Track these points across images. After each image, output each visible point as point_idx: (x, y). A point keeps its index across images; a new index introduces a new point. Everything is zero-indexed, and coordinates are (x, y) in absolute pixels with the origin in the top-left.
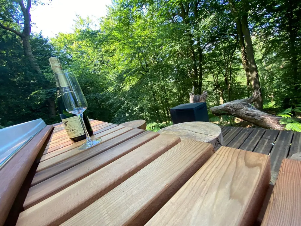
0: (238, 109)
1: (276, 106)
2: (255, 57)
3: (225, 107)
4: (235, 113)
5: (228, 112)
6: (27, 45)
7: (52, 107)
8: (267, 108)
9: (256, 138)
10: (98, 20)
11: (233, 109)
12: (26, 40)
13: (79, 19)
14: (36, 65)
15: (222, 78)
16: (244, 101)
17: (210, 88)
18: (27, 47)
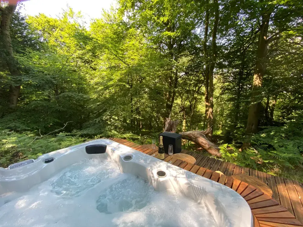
0: (197, 137)
1: (223, 134)
2: (214, 93)
3: (189, 134)
4: (194, 140)
5: (190, 138)
6: (6, 23)
7: (15, 95)
8: (216, 135)
9: (205, 162)
10: (91, 20)
11: (194, 137)
12: (8, 17)
13: (69, 10)
14: (10, 46)
15: (187, 103)
16: (201, 133)
17: (177, 110)
18: (6, 25)
